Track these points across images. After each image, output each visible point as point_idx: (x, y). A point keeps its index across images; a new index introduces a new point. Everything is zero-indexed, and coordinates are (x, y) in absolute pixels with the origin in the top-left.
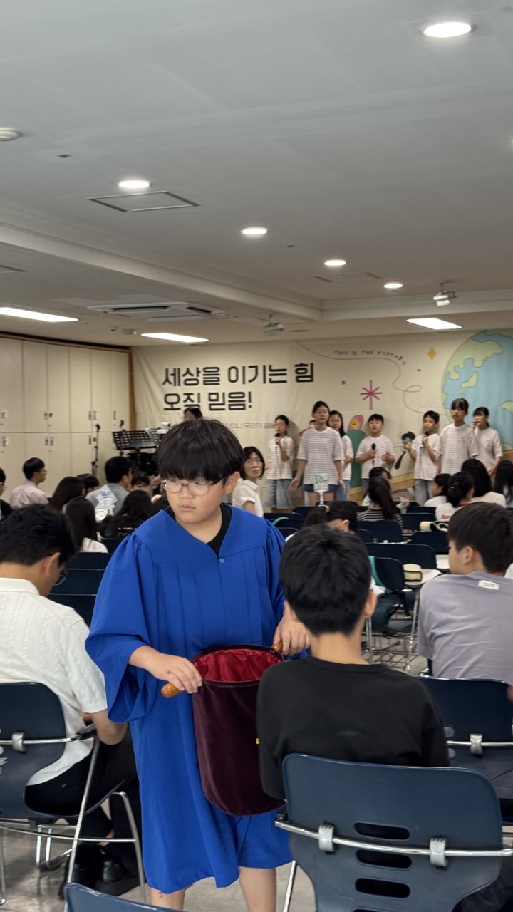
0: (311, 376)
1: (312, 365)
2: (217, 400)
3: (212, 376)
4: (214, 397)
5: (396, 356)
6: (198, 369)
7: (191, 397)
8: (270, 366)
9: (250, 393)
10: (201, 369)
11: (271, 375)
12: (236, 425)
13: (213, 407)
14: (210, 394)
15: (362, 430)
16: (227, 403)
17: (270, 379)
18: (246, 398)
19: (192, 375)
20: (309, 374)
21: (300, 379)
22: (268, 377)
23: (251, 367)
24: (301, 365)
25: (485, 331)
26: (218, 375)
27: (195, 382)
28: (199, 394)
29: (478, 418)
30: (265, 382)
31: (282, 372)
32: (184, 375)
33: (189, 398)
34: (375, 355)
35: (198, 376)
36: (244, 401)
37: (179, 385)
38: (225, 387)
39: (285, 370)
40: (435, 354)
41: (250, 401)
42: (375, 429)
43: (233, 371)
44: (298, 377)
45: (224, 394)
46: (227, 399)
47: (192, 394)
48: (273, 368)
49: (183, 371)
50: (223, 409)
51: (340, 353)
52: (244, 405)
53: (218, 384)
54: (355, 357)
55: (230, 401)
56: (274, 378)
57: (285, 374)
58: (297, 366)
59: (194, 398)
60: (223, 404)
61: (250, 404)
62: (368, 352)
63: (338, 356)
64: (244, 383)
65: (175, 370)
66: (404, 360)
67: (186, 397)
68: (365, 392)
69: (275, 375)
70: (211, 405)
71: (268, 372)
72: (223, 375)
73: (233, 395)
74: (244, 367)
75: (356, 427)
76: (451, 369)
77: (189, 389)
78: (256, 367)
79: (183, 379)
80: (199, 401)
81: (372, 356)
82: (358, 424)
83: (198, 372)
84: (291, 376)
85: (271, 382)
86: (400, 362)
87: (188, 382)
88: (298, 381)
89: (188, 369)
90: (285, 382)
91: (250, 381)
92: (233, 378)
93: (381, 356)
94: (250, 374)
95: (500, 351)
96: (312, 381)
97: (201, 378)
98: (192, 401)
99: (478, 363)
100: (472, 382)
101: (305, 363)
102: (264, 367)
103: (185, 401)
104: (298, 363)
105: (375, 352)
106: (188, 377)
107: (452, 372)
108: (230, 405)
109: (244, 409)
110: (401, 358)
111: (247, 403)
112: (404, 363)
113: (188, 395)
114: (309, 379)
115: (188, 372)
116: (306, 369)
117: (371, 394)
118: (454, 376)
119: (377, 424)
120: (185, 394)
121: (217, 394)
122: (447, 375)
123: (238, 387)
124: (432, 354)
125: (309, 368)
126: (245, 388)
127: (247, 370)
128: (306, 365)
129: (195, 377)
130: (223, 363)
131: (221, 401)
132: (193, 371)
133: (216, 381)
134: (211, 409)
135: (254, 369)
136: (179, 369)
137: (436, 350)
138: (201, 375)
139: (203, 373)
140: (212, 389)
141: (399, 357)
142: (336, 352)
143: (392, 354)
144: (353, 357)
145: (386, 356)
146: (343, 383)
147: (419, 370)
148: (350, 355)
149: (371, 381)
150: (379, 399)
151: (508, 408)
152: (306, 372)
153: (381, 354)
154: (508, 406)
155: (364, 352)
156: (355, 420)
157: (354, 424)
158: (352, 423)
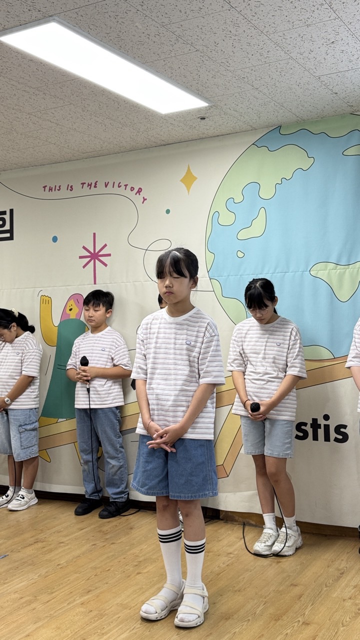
0: (11, 231)
1: (12, 211)
5: (132, 189)
15: (82, 319)
20: (7, 227)
25: (280, 126)
34: (101, 188)
40: (194, 178)
51: (51, 189)
54: (71, 195)
62: (90, 185)
63: (48, 195)
66: (143, 193)
68: (87, 254)
76: (221, 207)
81: (96, 191)
86: (139, 198)
93: (109, 189)
95: (306, 163)
96: (11, 238)
99: (267, 192)
100: (258, 227)
101: (2, 209)
105: (101, 185)
107: (223, 211)
110: (140, 191)
112: (145, 199)
114: (8, 235)
116: (4, 220)
117: (94, 256)
118: (226, 218)
122: (214, 217)
124: (189, 180)
125: (7, 217)
128: (4, 213)
137: (192, 171)
141: (136, 190)
142: (45, 187)
143: (126, 186)
144: (69, 194)
145: (116, 190)
146: (55, 239)
147: (168, 212)
148: (64, 193)
149: (94, 234)
150: (106, 265)
151: (323, 274)
152: (3, 225)
153: (110, 185)
154: (322, 272)
155: (83, 184)
156: (72, 302)
157: (71, 310)
158: (68, 308)
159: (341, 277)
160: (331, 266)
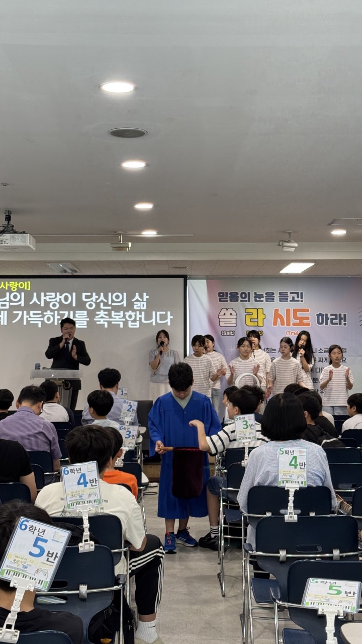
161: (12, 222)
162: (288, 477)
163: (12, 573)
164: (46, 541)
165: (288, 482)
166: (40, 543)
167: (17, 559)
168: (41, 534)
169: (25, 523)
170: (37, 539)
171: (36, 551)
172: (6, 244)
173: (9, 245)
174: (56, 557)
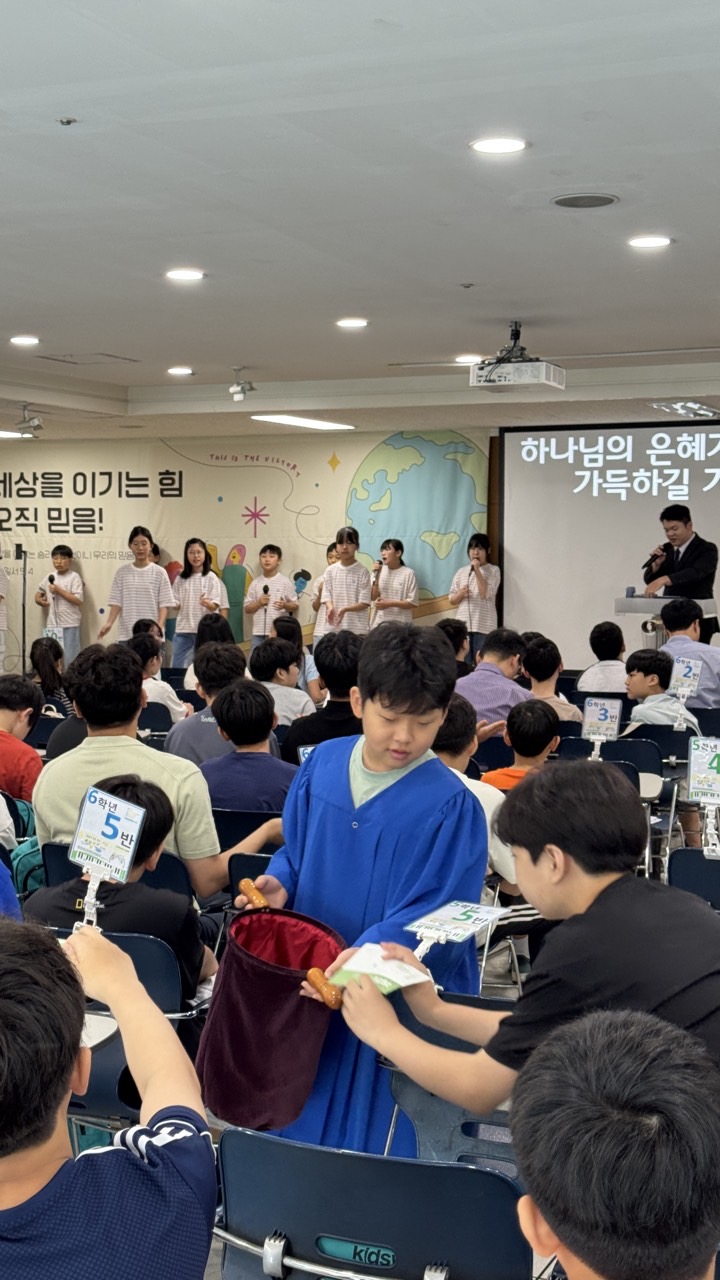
0: (180, 489)
1: (181, 473)
2: (59, 518)
3: (52, 485)
4: (54, 514)
5: (288, 465)
6: (34, 474)
7: (26, 513)
8: (128, 474)
9: (101, 510)
10: (39, 475)
11: (128, 486)
12: (84, 553)
13: (53, 528)
14: (50, 510)
15: (244, 565)
16: (72, 523)
17: (127, 492)
18: (96, 517)
19: (27, 483)
20: (176, 486)
21: (165, 493)
22: (124, 489)
23: (102, 474)
24: (167, 473)
25: (402, 433)
26: (61, 483)
27: (31, 493)
28: (36, 510)
29: (387, 553)
30: (120, 495)
31: (142, 482)
32: (17, 483)
33: (22, 515)
34: (262, 461)
35: (35, 484)
36: (93, 521)
37: (10, 496)
38: (69, 501)
39: (146, 479)
40: (339, 462)
41: (101, 521)
42: (267, 565)
43: (80, 479)
44: (162, 490)
45: (67, 510)
46: (72, 517)
47: (27, 509)
48: (131, 476)
49: (15, 478)
50: (67, 532)
51: (217, 458)
52: (93, 526)
53: (61, 496)
54: (236, 464)
55: (75, 521)
56: (133, 491)
57: (146, 486)
58: (161, 474)
59: (30, 514)
60: (67, 524)
61: (101, 525)
62: (252, 458)
63: (214, 462)
64: (93, 495)
65: (5, 475)
66: (297, 470)
67: (19, 513)
68: (249, 513)
69: (133, 485)
70: (50, 525)
71: (124, 482)
72: (67, 484)
73: (79, 513)
74: (94, 474)
75: (236, 562)
76: (358, 486)
77: (23, 503)
78: (109, 474)
79: (15, 488)
80: (36, 519)
81: (258, 463)
82: (238, 557)
83: (35, 479)
84: (154, 487)
85: (128, 495)
86: (293, 473)
87: (22, 493)
88: (163, 495)
89: (22, 474)
90: (146, 496)
91: (101, 494)
92: (80, 488)
93: (269, 463)
94: (102, 483)
95: (419, 460)
96: (180, 495)
97: (38, 488)
98: (27, 519)
99: (392, 477)
100: (384, 504)
101: (171, 471)
102: (120, 474)
103: (18, 519)
104: (163, 471)
105: (262, 459)
106: (22, 485)
107: (360, 489)
108: (75, 526)
109: (93, 532)
110: (294, 467)
111: (97, 524)
112: (298, 474)
113: (22, 510)
114: (177, 493)
115: (22, 478)
116: (173, 480)
117: (255, 515)
118: (362, 494)
119: (272, 559)
120: (18, 509)
121: (59, 510)
122: (353, 492)
123: (86, 501)
124: (334, 463)
125: (176, 477)
126: (96, 503)
127: (97, 476)
128: (174, 474)
129: (31, 485)
130: (67, 466)
131: (64, 520)
132: (29, 478)
133: (58, 492)
134: (51, 531)
135: (107, 477)
136: (10, 474)
137: (338, 458)
138: (39, 482)
139: (41, 480)
140: (52, 502)
141: (292, 466)
142: (212, 456)
143: (283, 462)
144: (233, 463)
145: (275, 464)
146: (220, 499)
147: (317, 485)
148: (229, 462)
149: (256, 498)
150: (264, 523)
151: (428, 540)
152: (173, 483)
153: (270, 461)
154: (428, 538)
155: (246, 457)
156: (235, 551)
157: (234, 557)
158: (231, 556)
159: (440, 542)
160: (434, 534)
161: (522, 342)
162: (706, 787)
163: (85, 856)
164: (118, 819)
165: (705, 794)
166: (112, 821)
167: (89, 839)
168: (112, 810)
169: (94, 794)
170: (109, 816)
171: (110, 831)
172: (507, 383)
173: (512, 383)
174: (131, 840)
